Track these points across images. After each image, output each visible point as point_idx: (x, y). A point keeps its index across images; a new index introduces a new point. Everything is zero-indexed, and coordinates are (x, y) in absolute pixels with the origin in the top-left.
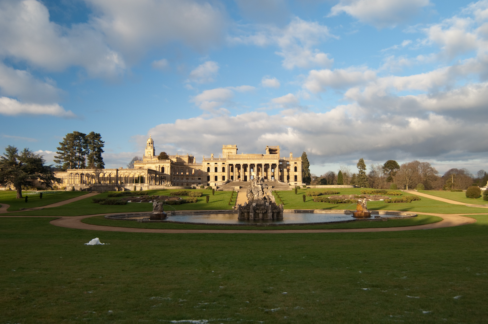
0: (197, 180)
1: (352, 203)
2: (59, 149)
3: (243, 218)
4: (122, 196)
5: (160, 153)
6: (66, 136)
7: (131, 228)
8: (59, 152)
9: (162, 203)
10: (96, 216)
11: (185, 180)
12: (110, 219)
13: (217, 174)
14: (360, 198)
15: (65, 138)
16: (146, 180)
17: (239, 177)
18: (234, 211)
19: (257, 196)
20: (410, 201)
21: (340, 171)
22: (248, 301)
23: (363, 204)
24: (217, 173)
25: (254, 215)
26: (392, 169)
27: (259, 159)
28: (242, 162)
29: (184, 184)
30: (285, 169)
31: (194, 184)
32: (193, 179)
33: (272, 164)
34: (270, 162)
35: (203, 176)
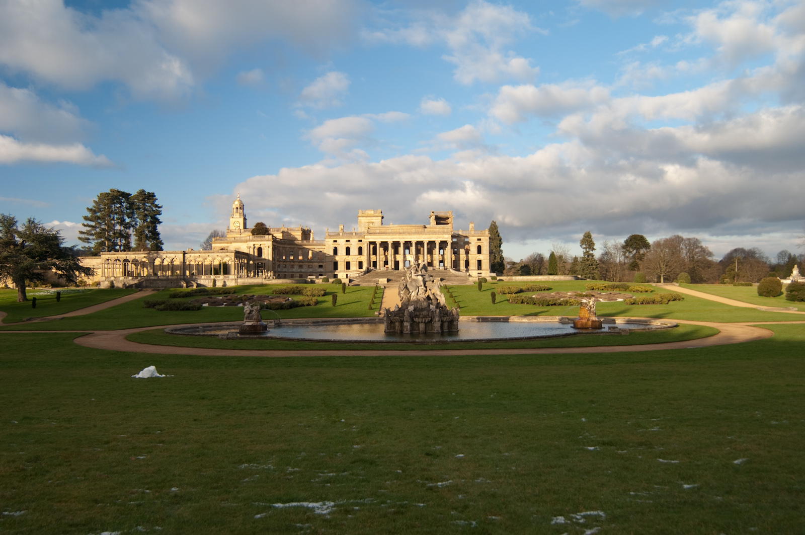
0: (317, 268)
1: (571, 305)
2: (86, 218)
3: (393, 331)
4: (193, 296)
5: (255, 225)
6: (98, 196)
7: (209, 349)
8: (86, 224)
9: (259, 307)
10: (150, 330)
11: (296, 269)
12: (174, 334)
13: (349, 258)
14: (585, 297)
15: (97, 200)
16: (232, 270)
17: (386, 263)
18: (377, 320)
19: (416, 295)
20: (667, 301)
21: (553, 252)
22: (400, 469)
23: (590, 307)
24: (349, 256)
25: (411, 325)
26: (638, 249)
27: (418, 233)
28: (391, 239)
29: (296, 275)
30: (462, 250)
31: (312, 275)
32: (310, 266)
33: (440, 242)
34: (437, 238)
35: (327, 261)
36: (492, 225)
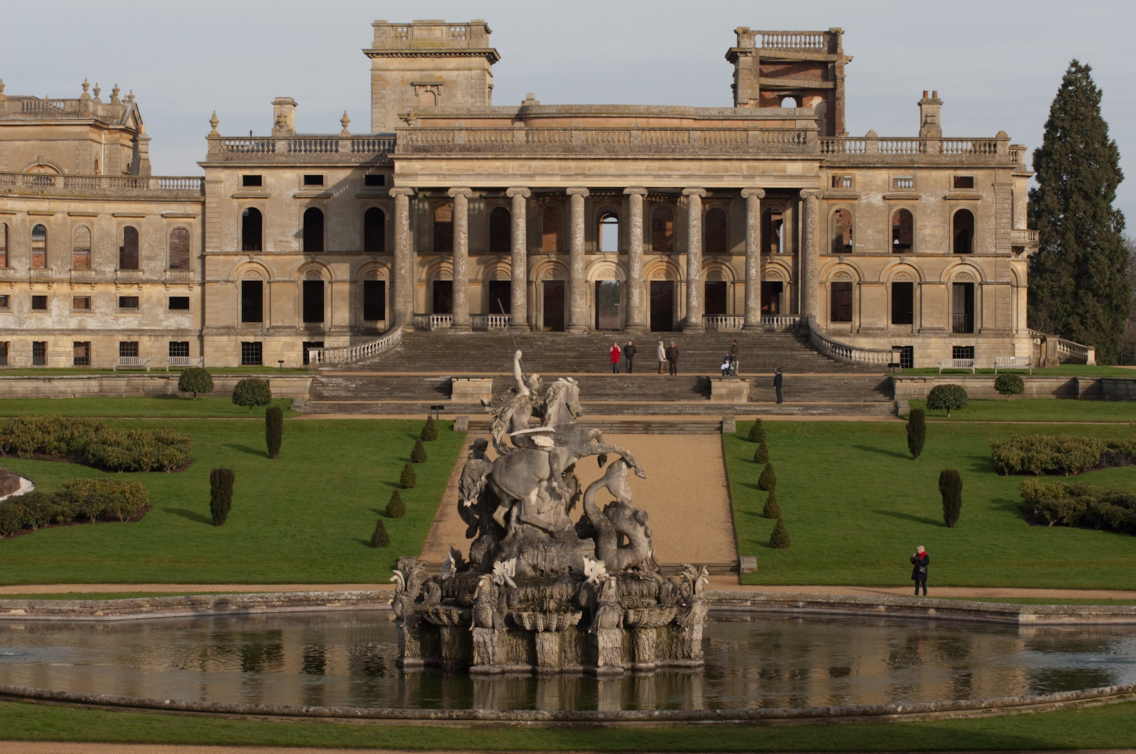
0: (161, 313)
11: (59, 316)
24: (321, 258)
27: (659, 151)
28: (523, 176)
29: (56, 345)
30: (878, 232)
31: (136, 344)
32: (128, 303)
33: (763, 194)
34: (752, 177)
35: (208, 278)
36: (1068, 82)
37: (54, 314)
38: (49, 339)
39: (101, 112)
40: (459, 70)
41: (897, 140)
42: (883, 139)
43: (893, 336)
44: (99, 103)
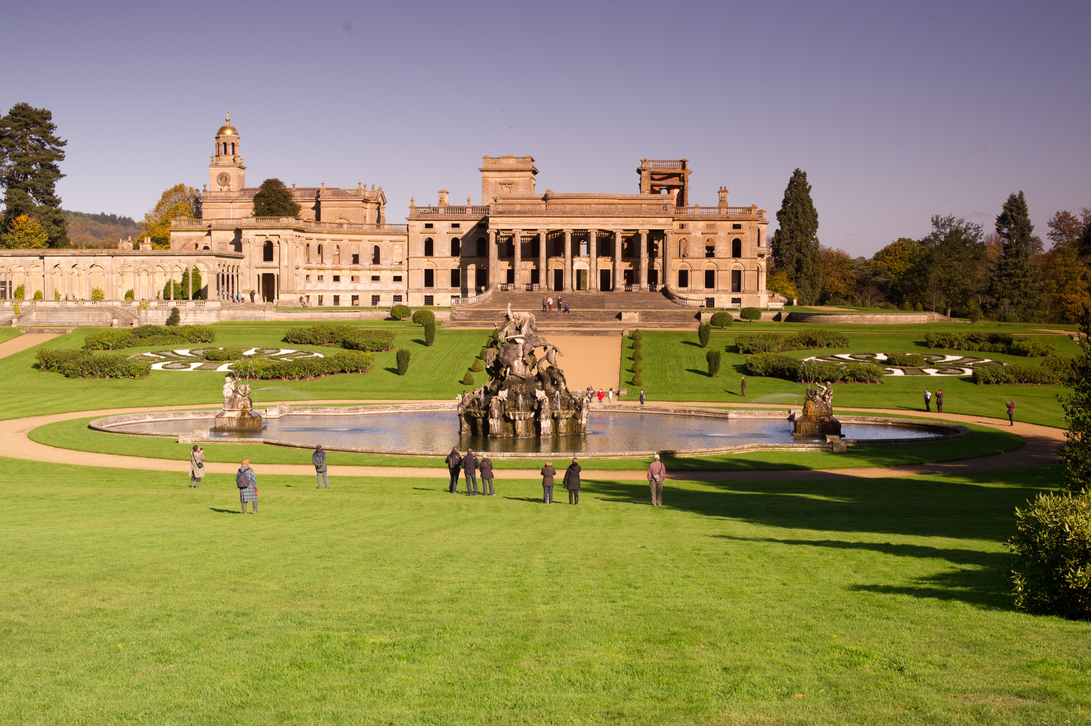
0: (390, 283)
11: (345, 284)
24: (458, 259)
25: (501, 424)
27: (603, 213)
28: (544, 224)
29: (344, 297)
30: (699, 248)
31: (379, 296)
32: (375, 278)
33: (648, 232)
34: (644, 224)
35: (410, 268)
37: (343, 283)
38: (341, 295)
39: (367, 195)
40: (520, 177)
41: (708, 208)
42: (702, 208)
43: (706, 293)
44: (366, 191)
